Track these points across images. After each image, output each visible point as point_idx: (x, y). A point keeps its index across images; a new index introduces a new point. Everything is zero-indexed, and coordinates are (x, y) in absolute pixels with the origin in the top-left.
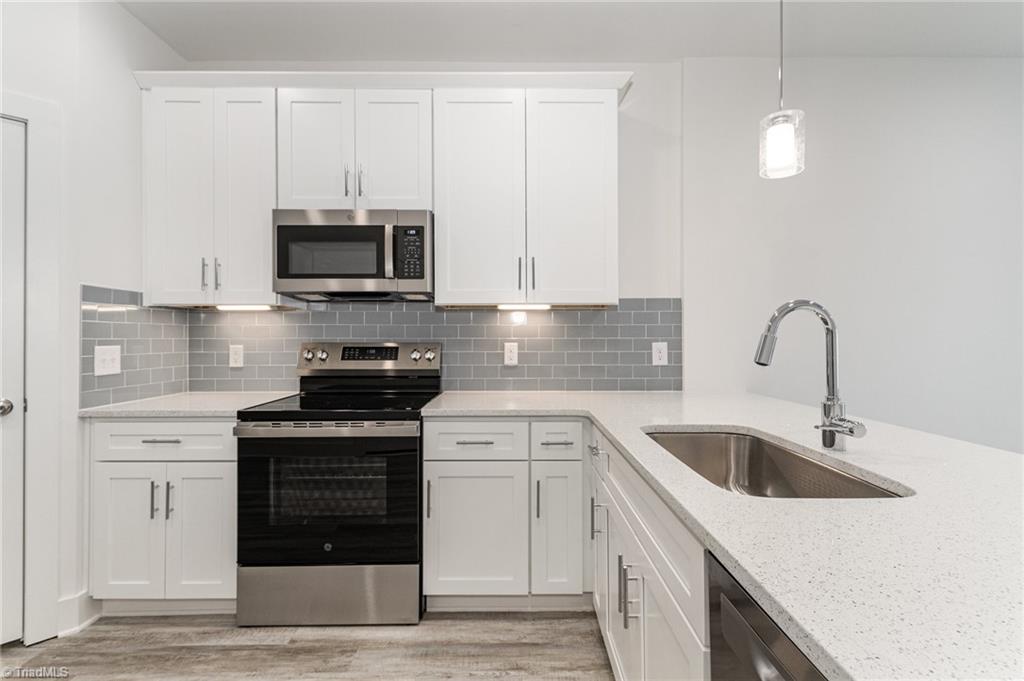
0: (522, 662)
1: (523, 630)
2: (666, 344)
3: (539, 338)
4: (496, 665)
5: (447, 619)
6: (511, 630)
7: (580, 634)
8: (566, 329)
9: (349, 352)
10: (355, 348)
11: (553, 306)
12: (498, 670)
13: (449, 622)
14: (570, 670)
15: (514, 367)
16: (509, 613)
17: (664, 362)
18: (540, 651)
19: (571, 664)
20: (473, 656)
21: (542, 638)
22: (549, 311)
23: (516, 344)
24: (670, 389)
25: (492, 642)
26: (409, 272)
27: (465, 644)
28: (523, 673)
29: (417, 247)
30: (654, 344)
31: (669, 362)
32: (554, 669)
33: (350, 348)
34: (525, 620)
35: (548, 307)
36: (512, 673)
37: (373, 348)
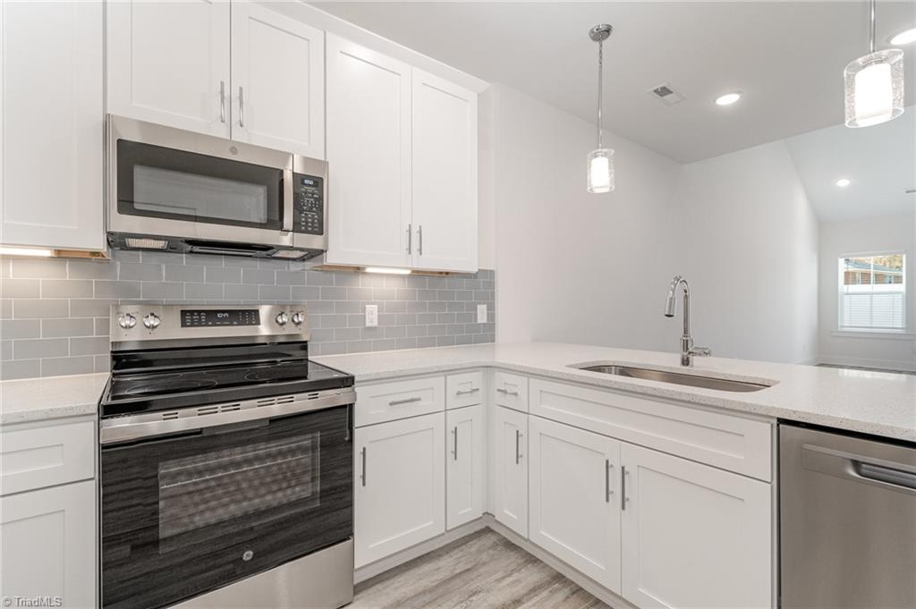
0: (473, 586)
1: (446, 565)
2: (485, 306)
3: (396, 301)
4: (456, 599)
5: (373, 585)
6: (439, 569)
7: (490, 548)
8: (417, 293)
9: (190, 317)
10: (199, 312)
11: (413, 271)
12: (462, 602)
13: (379, 586)
14: (509, 575)
15: (375, 328)
16: (423, 556)
17: (485, 321)
18: (476, 573)
19: (505, 571)
20: (430, 602)
21: (467, 563)
22: (409, 276)
23: (376, 306)
24: (488, 342)
25: (434, 584)
26: (306, 226)
27: (412, 597)
28: (481, 595)
29: (316, 199)
30: (479, 306)
31: (488, 320)
32: (498, 581)
33: (192, 312)
34: (440, 556)
35: (408, 272)
36: (474, 598)
37: (223, 312)
